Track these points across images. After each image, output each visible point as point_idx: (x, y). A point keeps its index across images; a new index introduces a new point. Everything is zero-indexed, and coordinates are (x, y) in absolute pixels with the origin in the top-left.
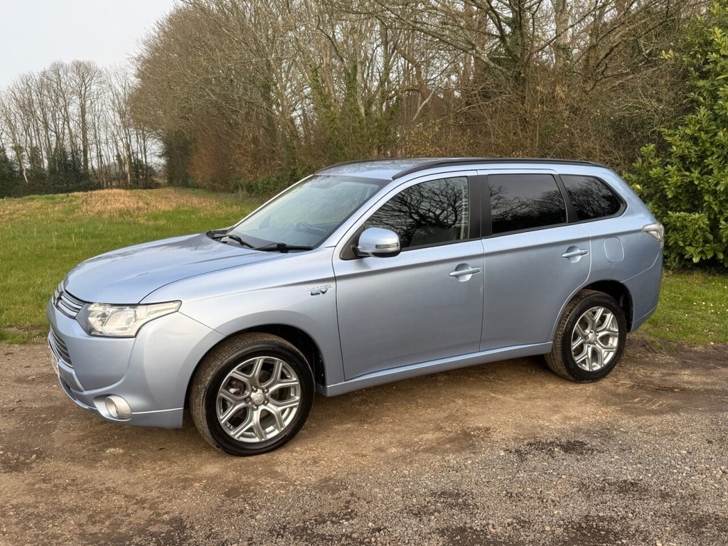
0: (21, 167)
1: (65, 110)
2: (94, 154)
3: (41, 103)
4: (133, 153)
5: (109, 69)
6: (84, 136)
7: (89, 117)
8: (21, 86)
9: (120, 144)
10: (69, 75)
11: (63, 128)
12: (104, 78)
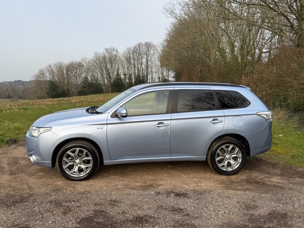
0: (125, 81)
1: (141, 60)
2: (150, 77)
3: (133, 58)
4: (164, 76)
5: (157, 45)
6: (147, 70)
7: (149, 63)
8: (127, 52)
9: (160, 73)
10: (143, 47)
11: (140, 67)
12: (156, 48)
